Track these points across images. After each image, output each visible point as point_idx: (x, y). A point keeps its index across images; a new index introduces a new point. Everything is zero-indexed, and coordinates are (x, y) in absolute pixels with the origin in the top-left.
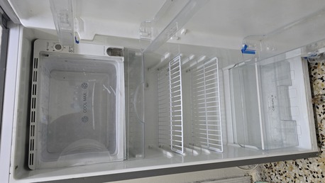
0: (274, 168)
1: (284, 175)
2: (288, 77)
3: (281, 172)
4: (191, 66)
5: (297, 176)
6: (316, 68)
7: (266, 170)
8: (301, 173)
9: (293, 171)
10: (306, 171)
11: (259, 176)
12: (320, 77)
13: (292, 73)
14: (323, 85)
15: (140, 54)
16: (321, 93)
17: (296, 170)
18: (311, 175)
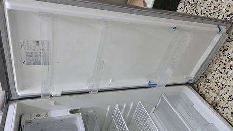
2: (189, 100)
4: (128, 116)
6: (199, 89)
12: (204, 92)
13: (189, 97)
14: (209, 95)
15: (91, 111)
16: (212, 100)
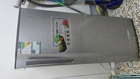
0: (120, 69)
1: (124, 71)
3: (123, 70)
5: (129, 70)
7: (117, 70)
8: (130, 69)
9: (127, 68)
10: (132, 68)
11: (115, 73)
17: (128, 68)
18: (134, 69)
